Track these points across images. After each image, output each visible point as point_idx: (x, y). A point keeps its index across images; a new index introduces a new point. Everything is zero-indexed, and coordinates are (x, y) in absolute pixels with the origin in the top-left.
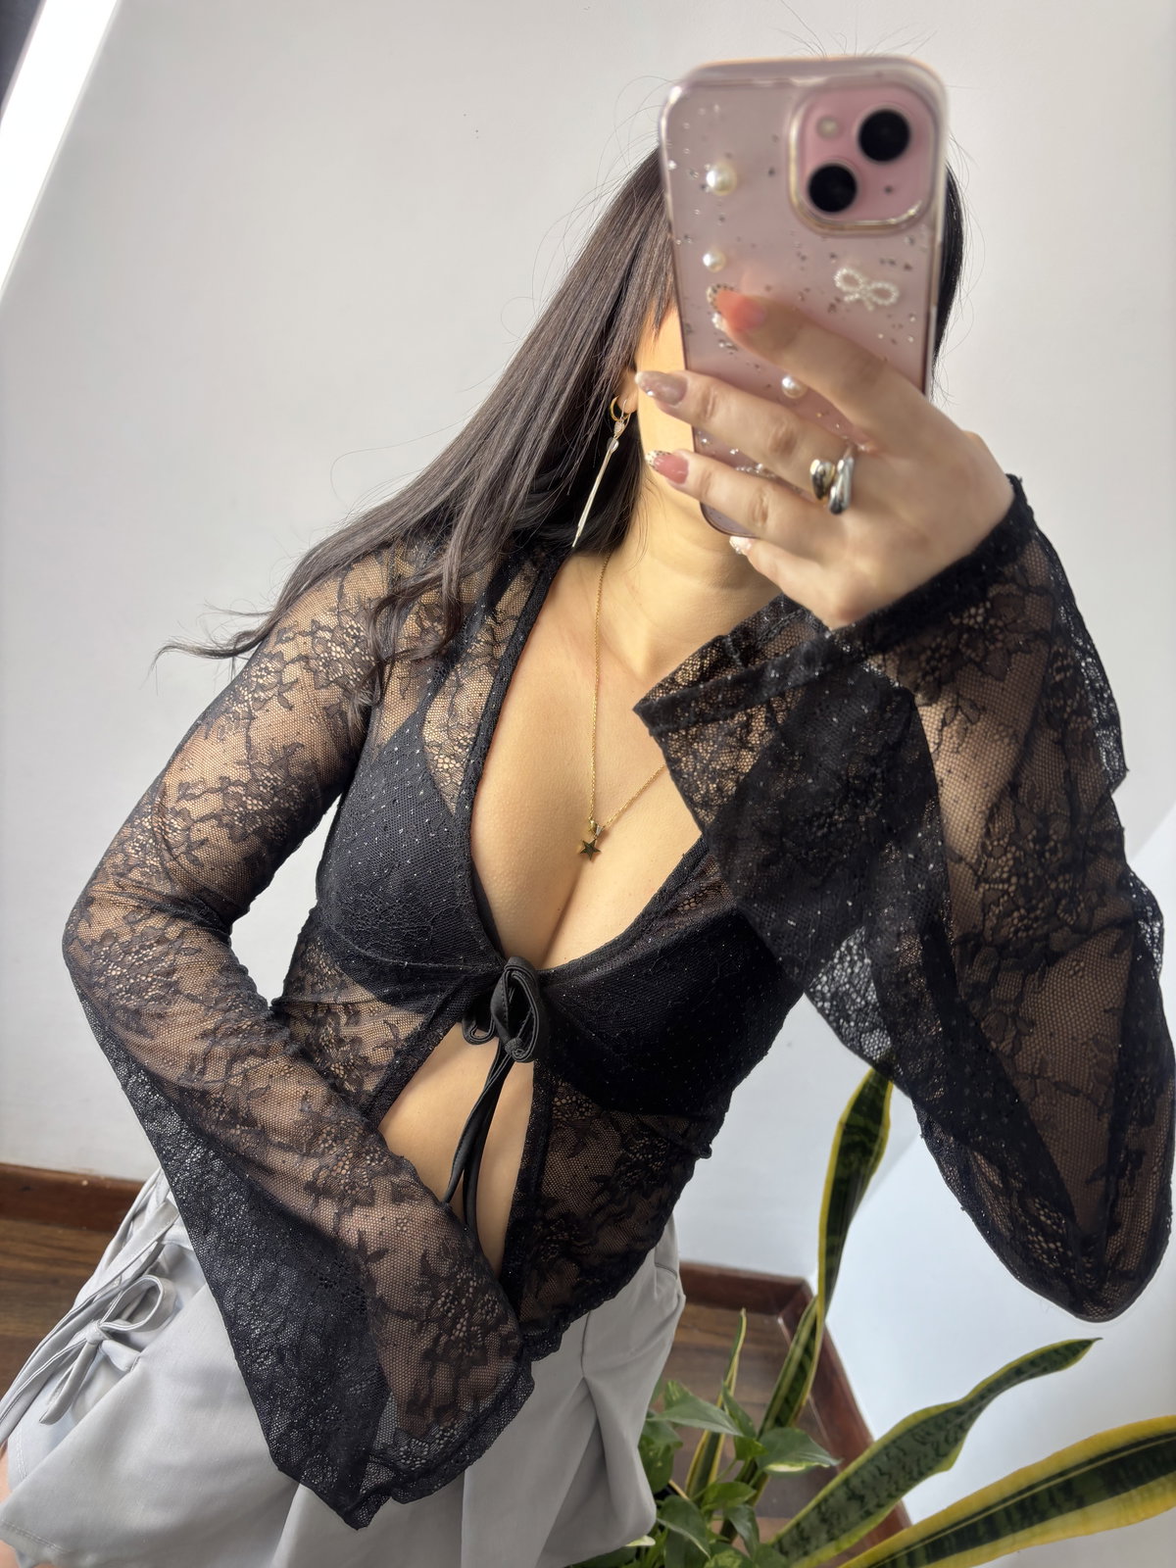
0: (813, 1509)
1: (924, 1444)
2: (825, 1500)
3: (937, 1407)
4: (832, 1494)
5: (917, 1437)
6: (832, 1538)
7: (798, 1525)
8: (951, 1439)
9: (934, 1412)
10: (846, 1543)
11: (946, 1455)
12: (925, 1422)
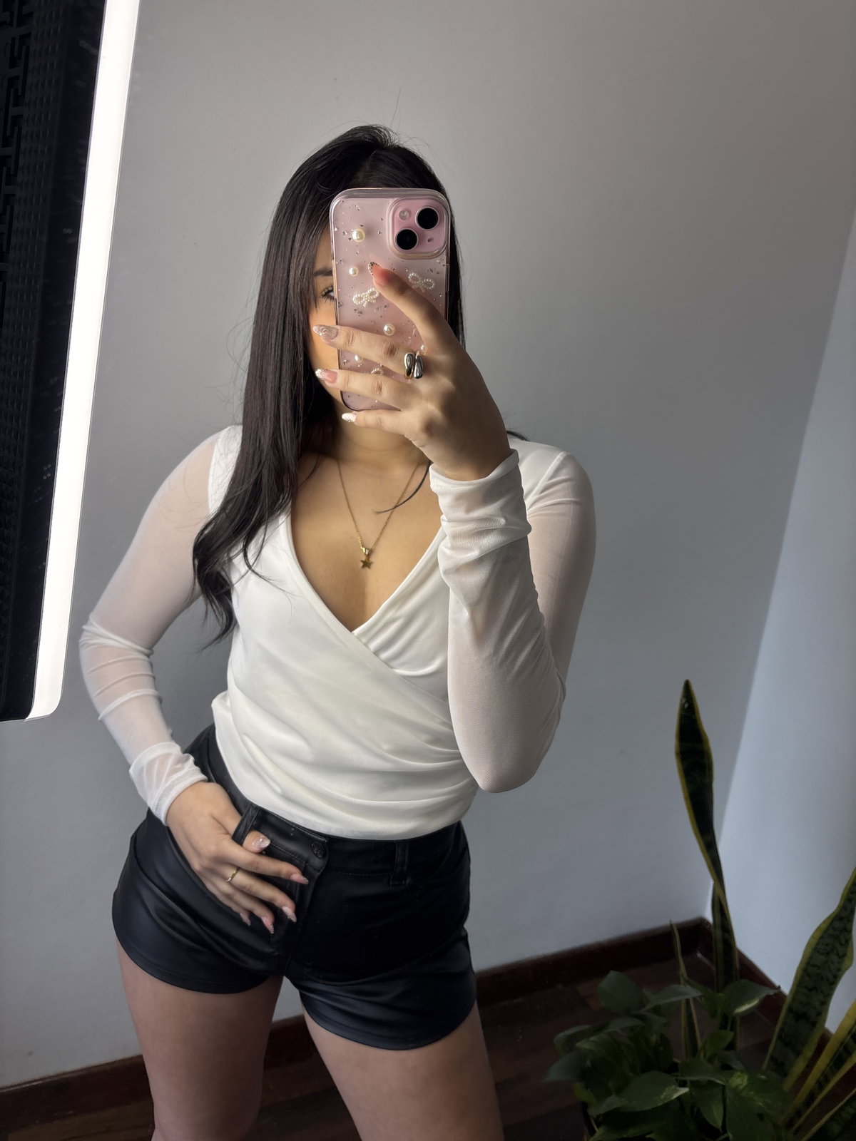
0: (777, 1040)
1: (828, 953)
2: (782, 1030)
3: (824, 922)
4: (784, 1023)
5: (821, 951)
6: (798, 1053)
7: (772, 1058)
8: (843, 943)
9: (824, 927)
10: (809, 1052)
11: (844, 955)
12: (822, 937)
